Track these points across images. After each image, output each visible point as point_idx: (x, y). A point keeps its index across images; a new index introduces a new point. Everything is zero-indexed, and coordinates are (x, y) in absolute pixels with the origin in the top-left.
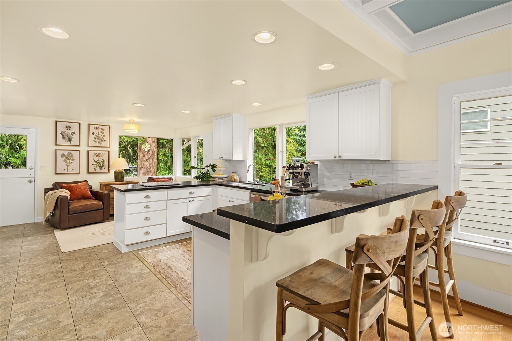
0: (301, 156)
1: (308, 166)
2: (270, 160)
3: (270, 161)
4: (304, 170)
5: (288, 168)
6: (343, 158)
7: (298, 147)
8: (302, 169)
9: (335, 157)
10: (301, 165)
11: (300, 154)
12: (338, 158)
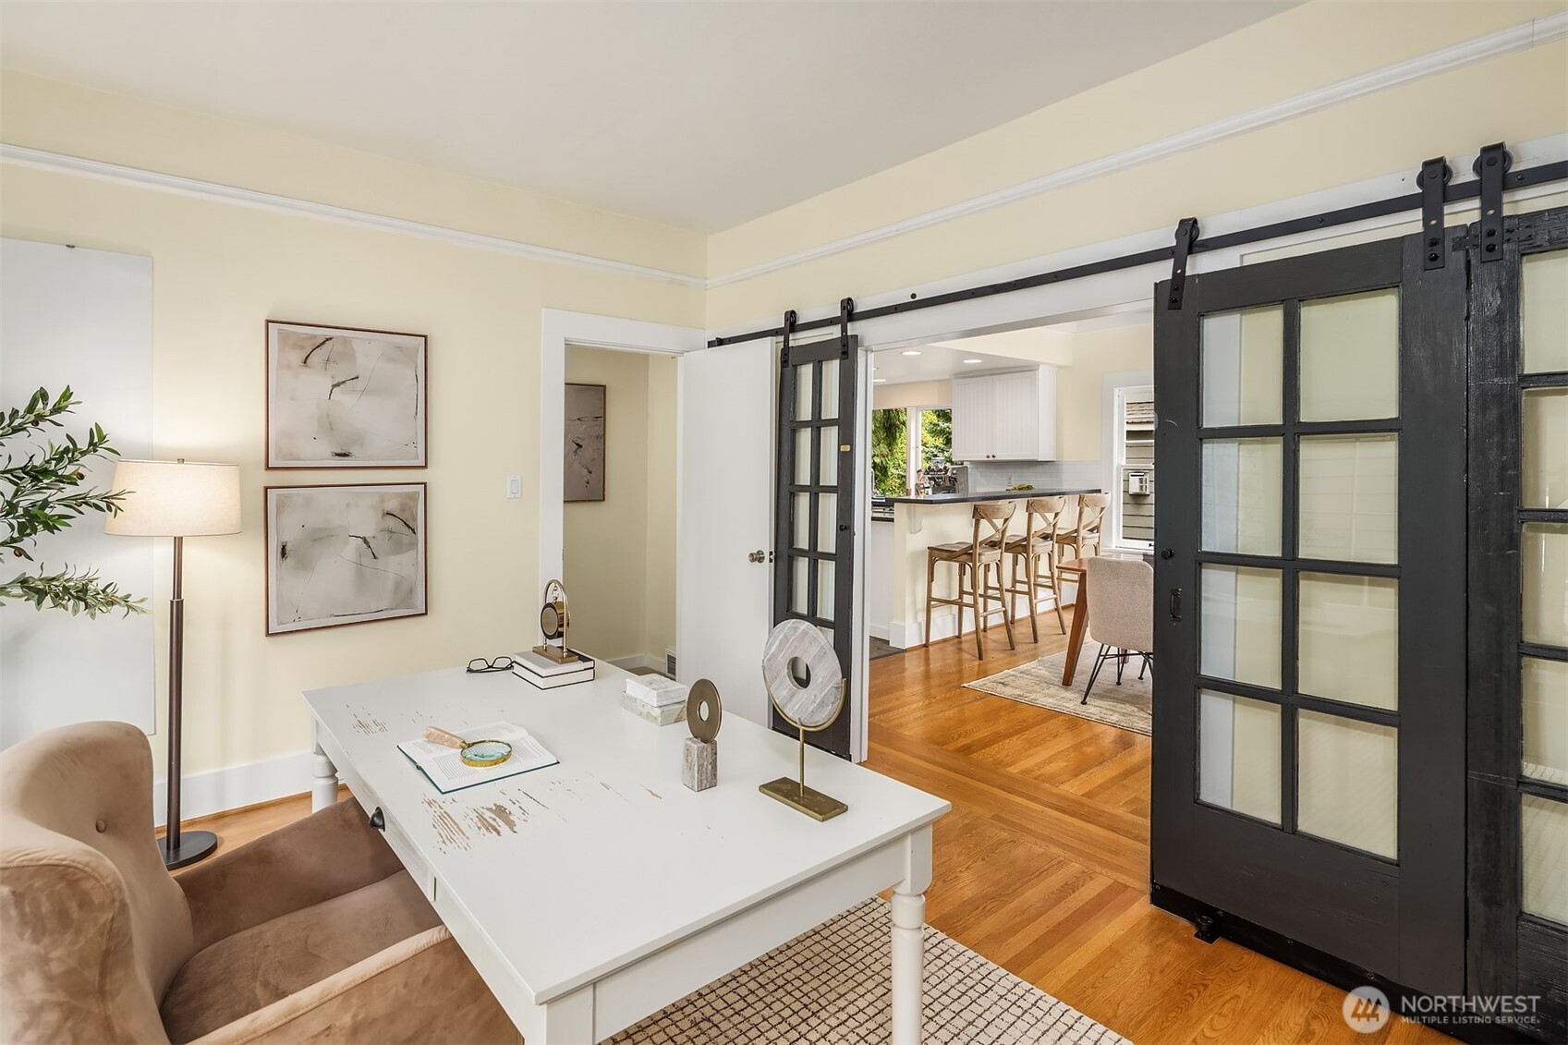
0: (945, 444)
1: (954, 469)
2: (884, 457)
3: (883, 459)
4: (949, 474)
5: (927, 473)
6: (997, 458)
7: (936, 422)
8: (946, 473)
9: (988, 457)
10: (945, 468)
11: (941, 440)
12: (991, 459)
